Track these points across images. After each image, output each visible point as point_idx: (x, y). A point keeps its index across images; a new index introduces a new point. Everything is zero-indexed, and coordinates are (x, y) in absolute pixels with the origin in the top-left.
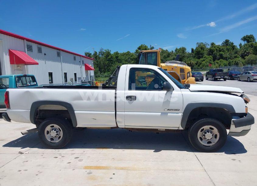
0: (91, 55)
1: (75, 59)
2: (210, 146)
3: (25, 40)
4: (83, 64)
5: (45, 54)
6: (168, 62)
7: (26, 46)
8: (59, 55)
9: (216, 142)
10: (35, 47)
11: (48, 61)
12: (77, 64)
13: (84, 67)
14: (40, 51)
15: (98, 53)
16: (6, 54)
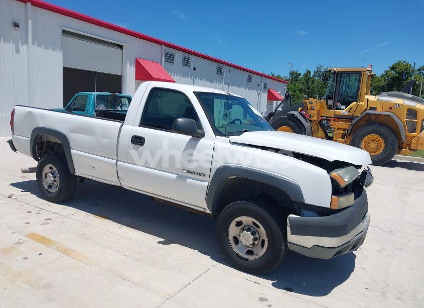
0: (300, 75)
1: (250, 80)
2: (248, 260)
3: (163, 45)
4: (265, 88)
5: (195, 69)
6: (385, 94)
7: (164, 55)
8: (220, 71)
9: (261, 255)
10: (179, 56)
11: (198, 79)
12: (251, 89)
13: (265, 95)
14: (186, 62)
15: (312, 73)
16: (131, 65)
